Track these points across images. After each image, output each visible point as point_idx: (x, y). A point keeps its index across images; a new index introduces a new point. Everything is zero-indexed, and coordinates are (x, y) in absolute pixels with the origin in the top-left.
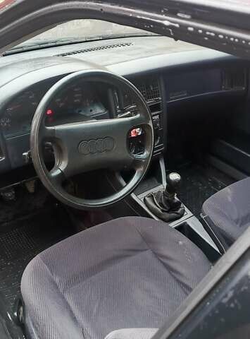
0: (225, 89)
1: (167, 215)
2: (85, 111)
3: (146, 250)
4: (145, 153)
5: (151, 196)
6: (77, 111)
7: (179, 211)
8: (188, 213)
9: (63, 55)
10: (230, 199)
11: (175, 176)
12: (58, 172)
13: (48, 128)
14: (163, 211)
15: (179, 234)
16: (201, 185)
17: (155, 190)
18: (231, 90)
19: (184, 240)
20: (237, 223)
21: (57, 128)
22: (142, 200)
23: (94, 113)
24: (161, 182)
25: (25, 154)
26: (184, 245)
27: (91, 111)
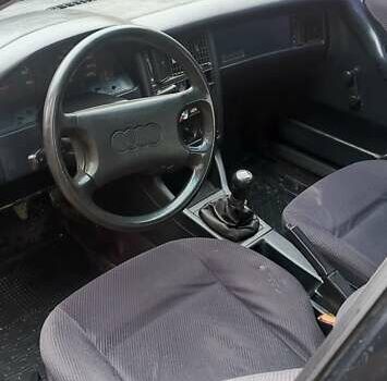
0: (297, 45)
1: (236, 232)
2: (105, 89)
3: (213, 283)
4: (204, 143)
5: (210, 208)
6: (93, 90)
7: (252, 225)
8: (264, 227)
9: (62, 7)
10: (320, 203)
11: (243, 175)
12: (85, 179)
13: (67, 115)
14: (229, 226)
15: (258, 257)
16: (268, 188)
17: (214, 198)
18: (305, 45)
19: (266, 264)
20: (334, 234)
21: (79, 114)
22: (197, 213)
23: (117, 90)
24: (219, 187)
25: (31, 157)
26: (268, 270)
27: (114, 88)
